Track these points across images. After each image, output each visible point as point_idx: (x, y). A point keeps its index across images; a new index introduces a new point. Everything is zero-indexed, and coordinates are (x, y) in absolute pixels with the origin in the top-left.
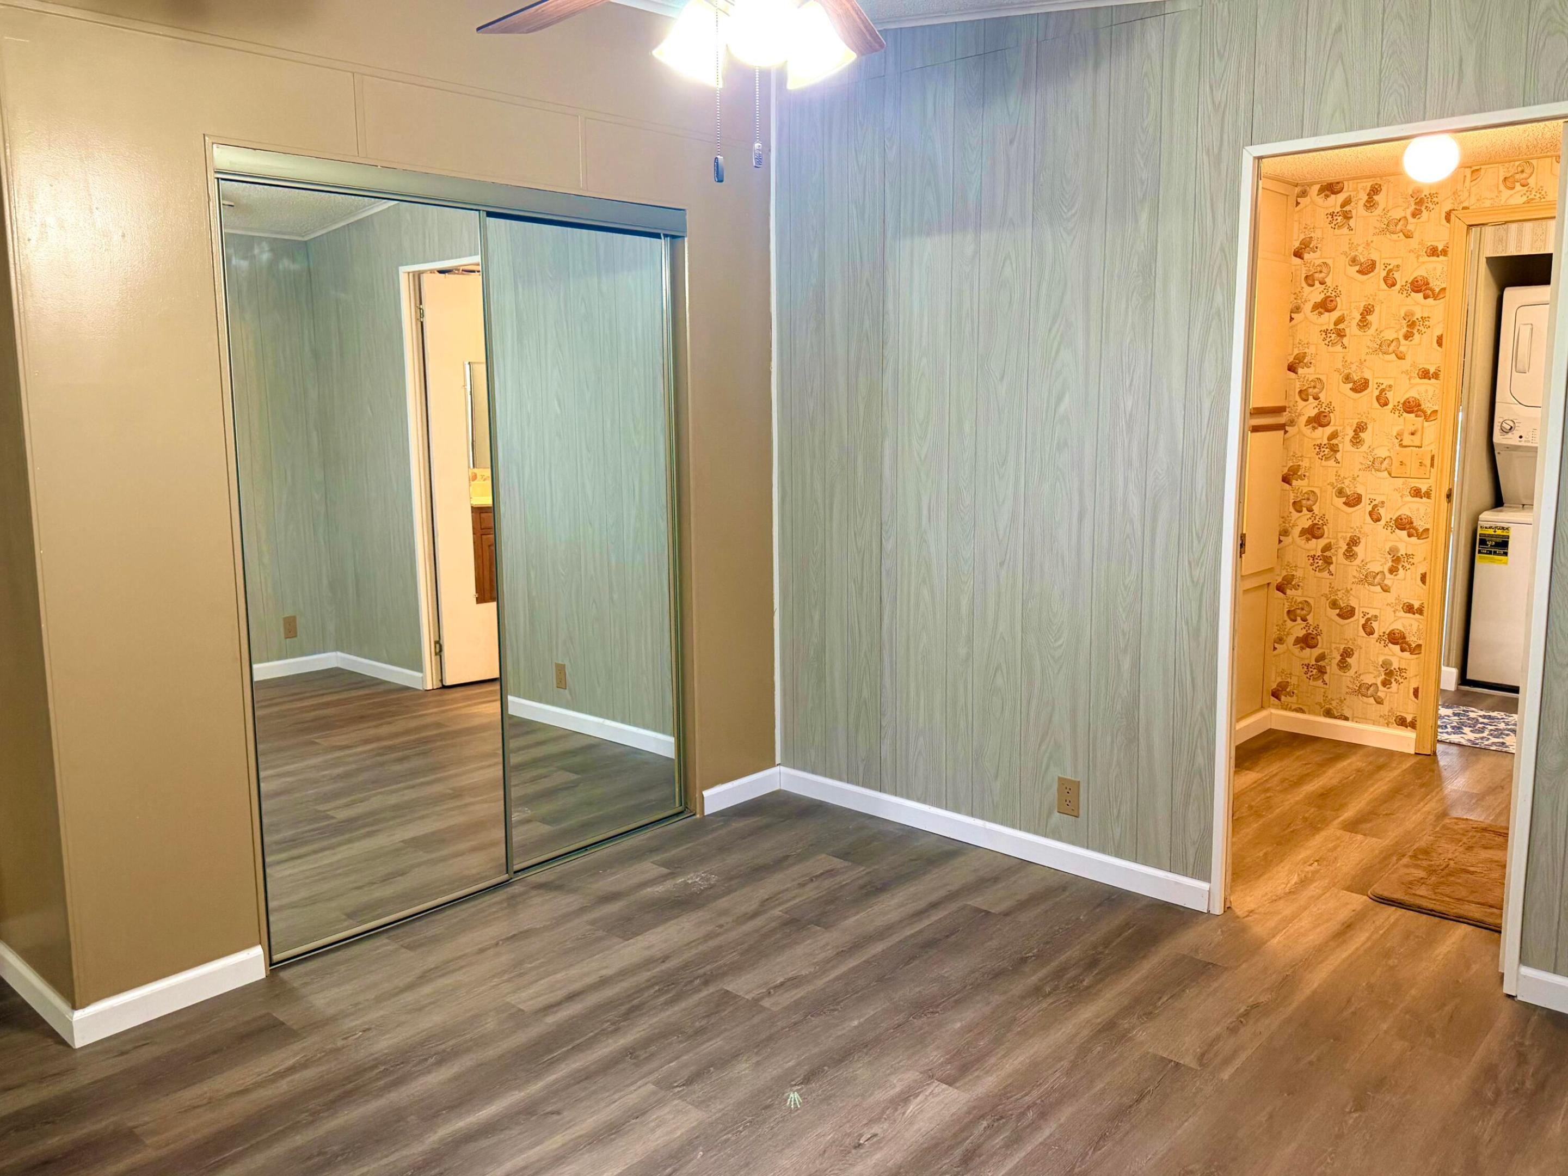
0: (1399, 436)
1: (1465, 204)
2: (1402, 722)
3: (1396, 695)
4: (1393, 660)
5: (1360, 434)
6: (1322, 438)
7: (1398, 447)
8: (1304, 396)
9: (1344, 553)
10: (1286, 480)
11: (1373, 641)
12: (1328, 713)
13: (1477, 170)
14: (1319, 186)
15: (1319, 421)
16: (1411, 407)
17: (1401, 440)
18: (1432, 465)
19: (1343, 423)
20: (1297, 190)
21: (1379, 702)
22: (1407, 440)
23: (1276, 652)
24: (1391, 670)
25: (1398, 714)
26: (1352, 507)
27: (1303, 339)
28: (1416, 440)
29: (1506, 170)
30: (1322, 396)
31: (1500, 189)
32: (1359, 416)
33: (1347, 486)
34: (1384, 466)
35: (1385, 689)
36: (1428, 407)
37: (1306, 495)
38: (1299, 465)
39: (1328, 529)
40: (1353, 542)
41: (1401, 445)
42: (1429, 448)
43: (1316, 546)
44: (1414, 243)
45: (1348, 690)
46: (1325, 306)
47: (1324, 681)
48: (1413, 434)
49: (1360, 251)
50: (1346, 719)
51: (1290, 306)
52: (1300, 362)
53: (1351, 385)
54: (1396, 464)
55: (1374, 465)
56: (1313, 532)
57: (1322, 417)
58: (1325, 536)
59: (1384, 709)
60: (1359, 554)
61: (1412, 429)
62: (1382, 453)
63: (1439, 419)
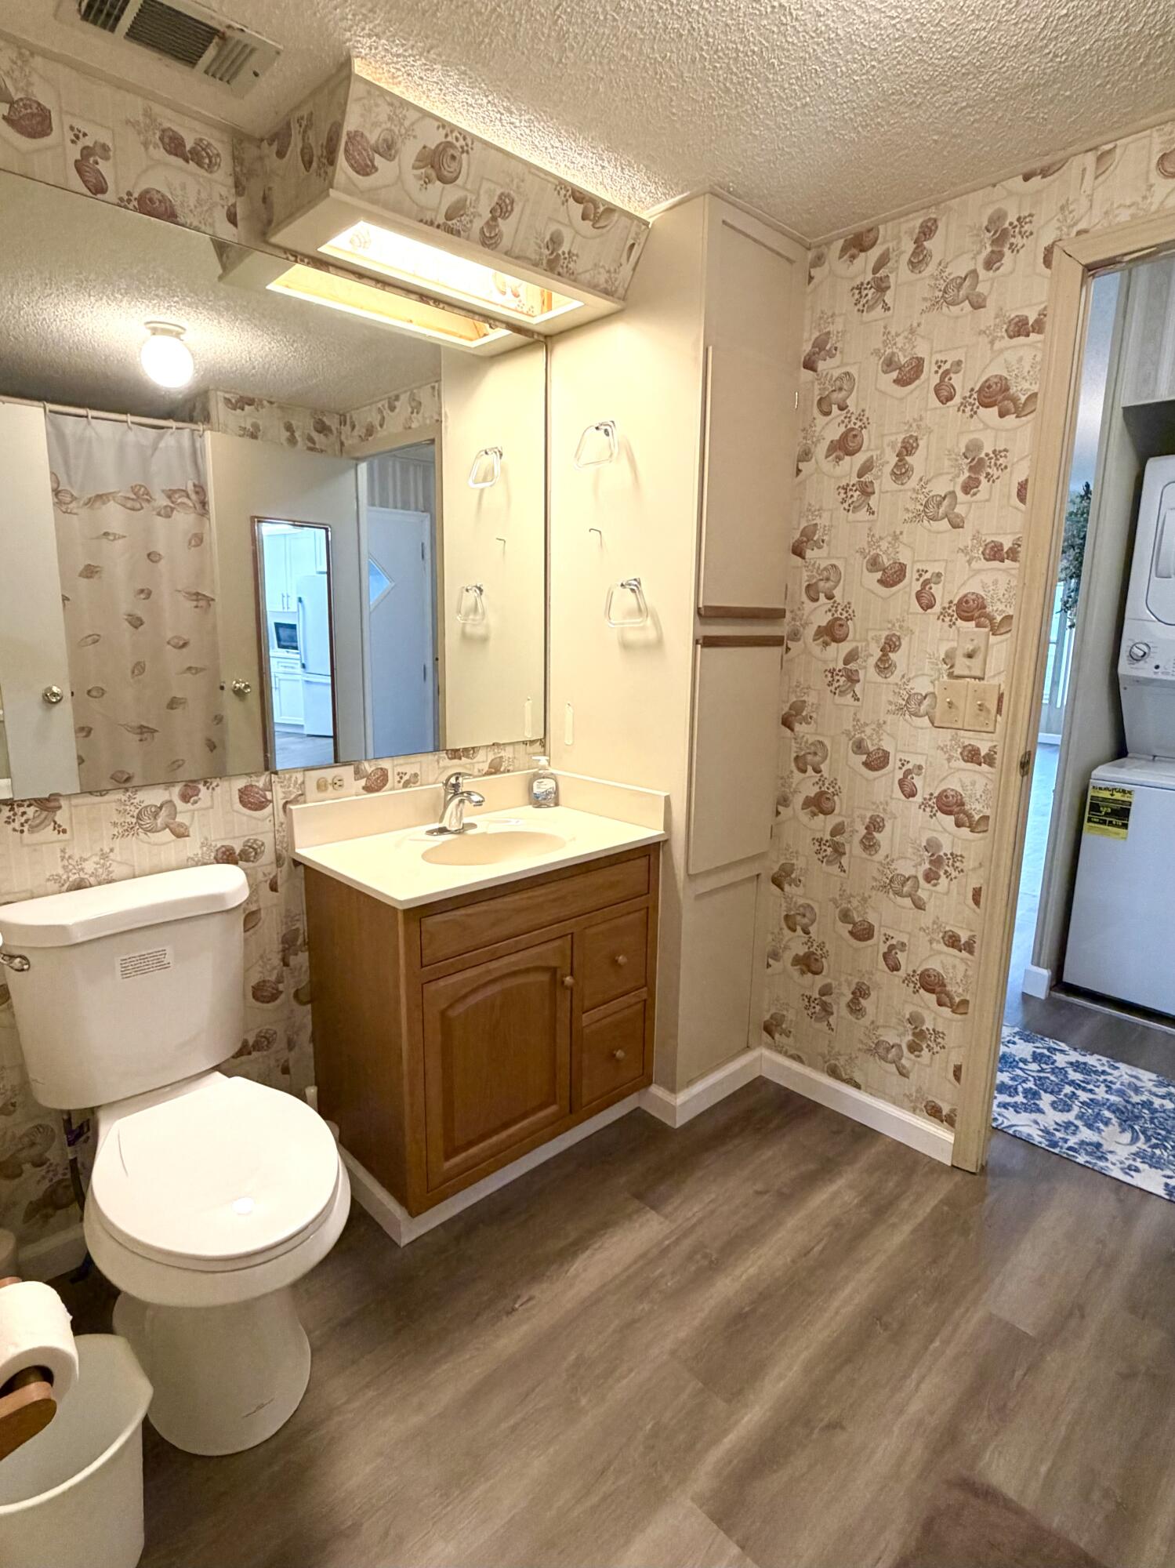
0: (949, 658)
1: (1081, 226)
2: (934, 1112)
3: (928, 1070)
4: (925, 1016)
5: (891, 654)
6: (836, 660)
7: (946, 678)
8: (812, 594)
9: (861, 842)
10: (787, 723)
11: (897, 981)
12: (834, 1072)
13: (1110, 152)
14: (841, 242)
15: (832, 633)
16: (970, 610)
17: (952, 667)
18: (999, 711)
19: (864, 635)
20: (811, 255)
21: (903, 1073)
22: (961, 666)
23: (769, 970)
24: (922, 1030)
25: (930, 1098)
26: (876, 770)
27: (813, 503)
28: (976, 664)
29: (1166, 138)
30: (837, 593)
31: (1152, 180)
32: (890, 626)
33: (869, 737)
34: (923, 708)
35: (912, 1056)
36: (997, 609)
37: (813, 748)
38: (804, 702)
39: (841, 800)
40: (875, 825)
41: (951, 675)
42: (995, 682)
43: (823, 825)
44: (987, 316)
45: (861, 1046)
46: (845, 446)
47: (829, 1024)
48: (970, 656)
49: (899, 345)
50: (858, 1086)
51: (798, 450)
52: (808, 540)
53: (879, 575)
54: (941, 706)
55: (910, 705)
56: (819, 804)
57: (836, 627)
58: (836, 812)
59: (910, 1085)
60: (882, 844)
61: (970, 647)
62: (921, 686)
63: (1014, 631)
